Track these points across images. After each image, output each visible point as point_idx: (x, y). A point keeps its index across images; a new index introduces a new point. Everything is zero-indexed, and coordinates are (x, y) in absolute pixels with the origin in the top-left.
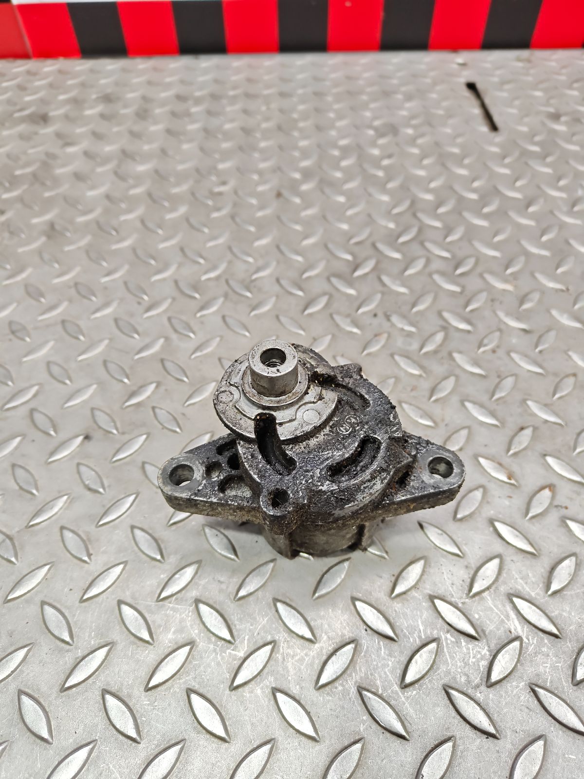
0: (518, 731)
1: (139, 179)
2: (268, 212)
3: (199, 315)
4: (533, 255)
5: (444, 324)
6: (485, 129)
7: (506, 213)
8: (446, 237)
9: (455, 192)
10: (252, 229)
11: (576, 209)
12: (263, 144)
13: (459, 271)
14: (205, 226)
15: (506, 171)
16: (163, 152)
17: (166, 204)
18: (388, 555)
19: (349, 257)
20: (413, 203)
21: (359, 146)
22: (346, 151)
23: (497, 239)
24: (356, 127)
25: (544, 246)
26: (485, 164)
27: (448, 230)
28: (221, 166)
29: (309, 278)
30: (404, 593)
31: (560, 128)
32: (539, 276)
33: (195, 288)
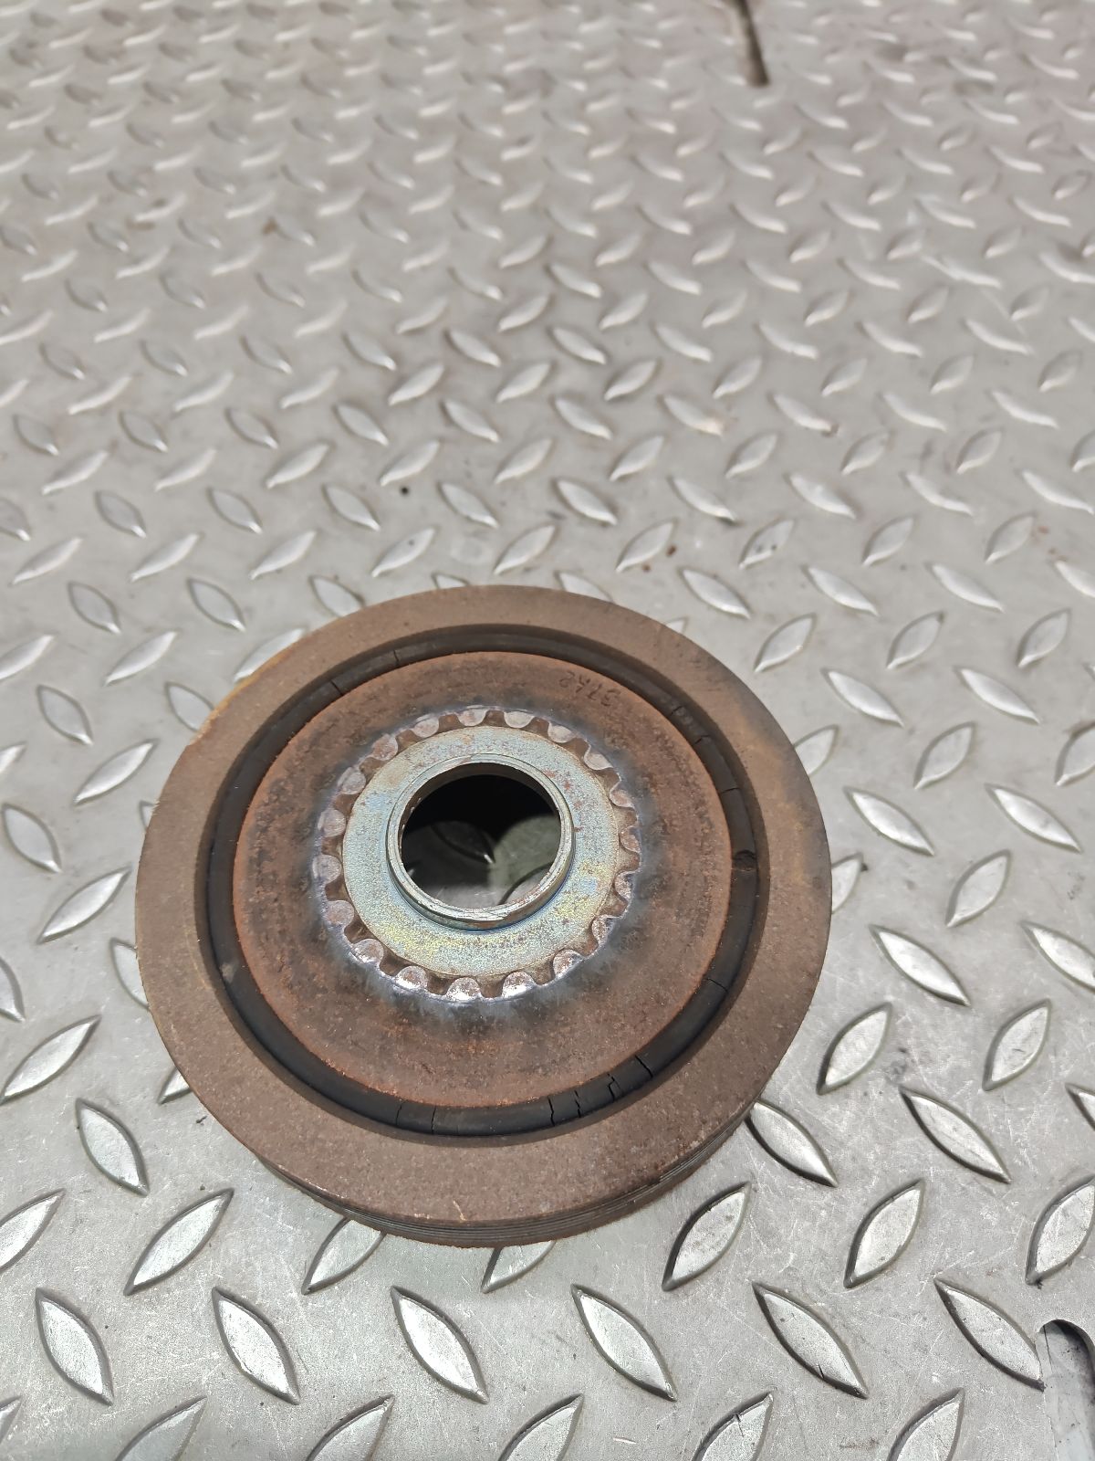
2: (240, 264)
3: (47, 490)
4: (782, 355)
5: (558, 508)
6: (739, 81)
7: (743, 264)
8: (603, 315)
9: (646, 218)
10: (199, 303)
11: (894, 254)
12: (260, 117)
13: (614, 392)
14: (102, 298)
15: (764, 173)
16: (49, 134)
17: (31, 249)
19: (390, 364)
20: (550, 242)
21: (463, 118)
22: (432, 130)
23: (711, 321)
24: (468, 78)
25: (808, 337)
26: (722, 157)
27: (611, 301)
28: (161, 166)
29: (293, 408)
31: (902, 78)
32: (781, 401)
33: (52, 432)
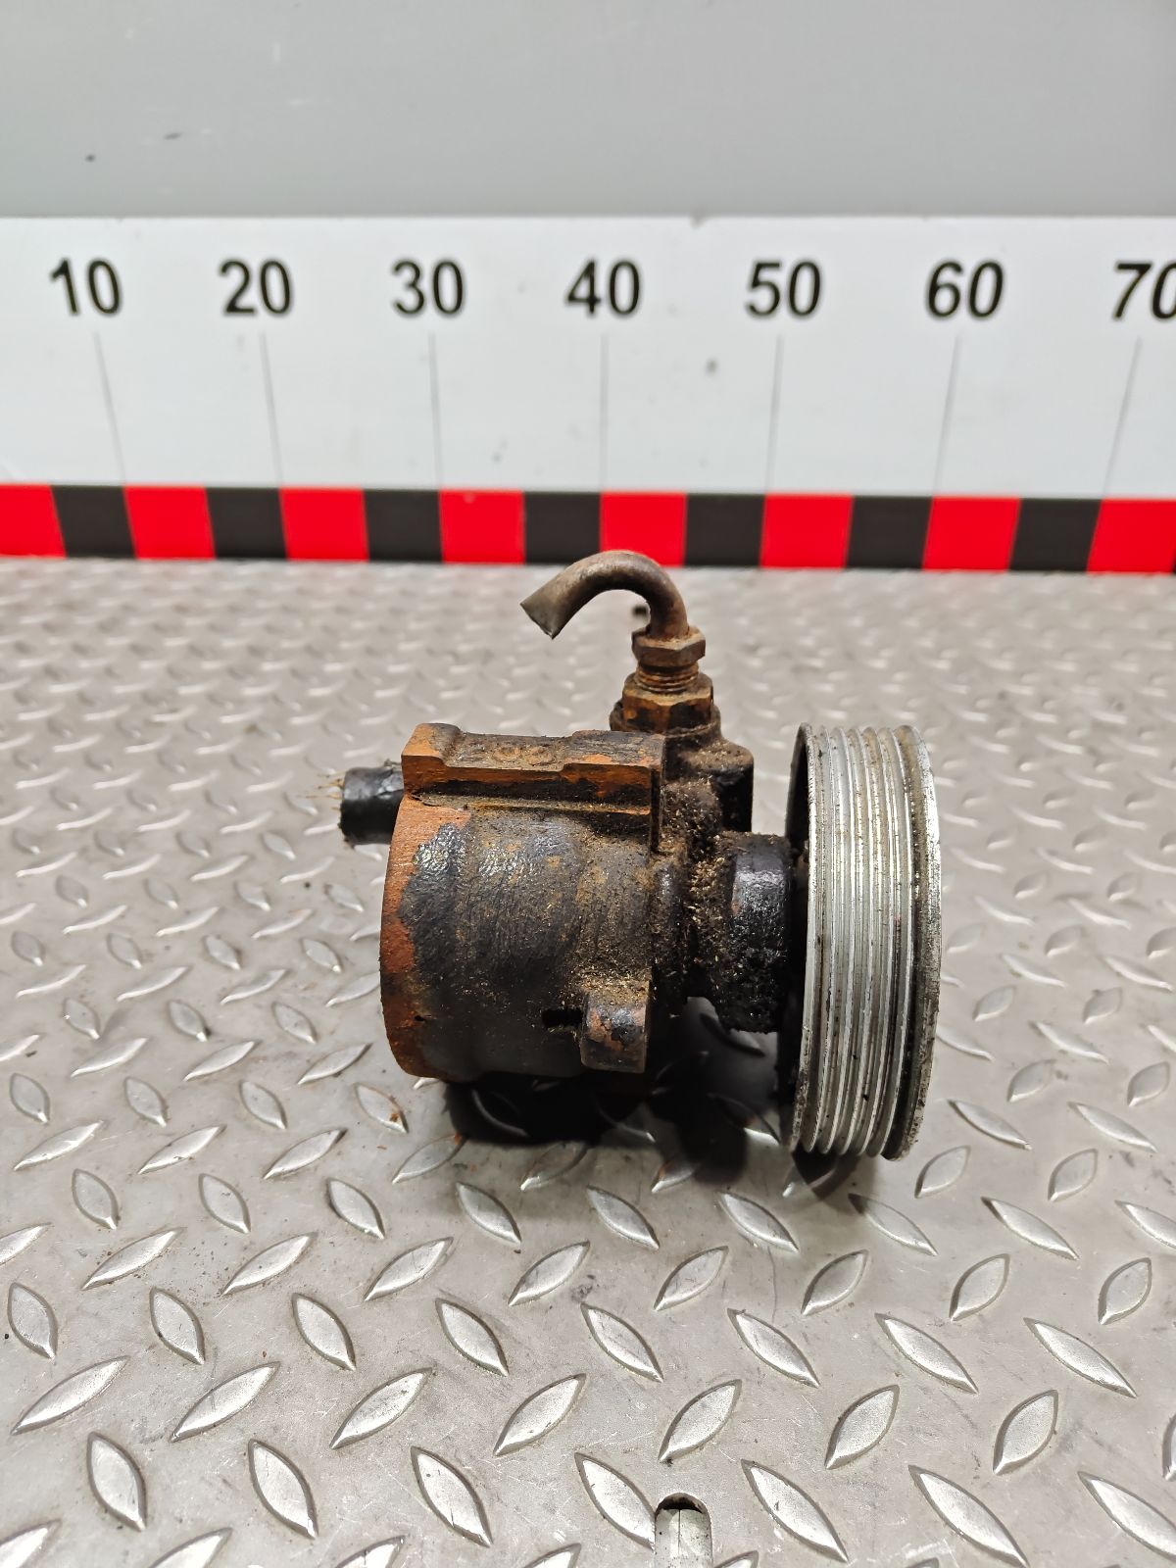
0: (184, 1519)
1: (48, 702)
2: (222, 748)
3: (21, 873)
10: (181, 769)
12: (268, 667)
14: (109, 763)
16: (109, 672)
17: (68, 734)
18: (117, 1224)
19: (313, 811)
21: (419, 675)
22: (393, 680)
24: (431, 652)
29: (229, 834)
30: (110, 1282)
31: (755, 663)
33: (38, 840)
